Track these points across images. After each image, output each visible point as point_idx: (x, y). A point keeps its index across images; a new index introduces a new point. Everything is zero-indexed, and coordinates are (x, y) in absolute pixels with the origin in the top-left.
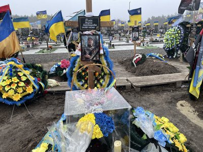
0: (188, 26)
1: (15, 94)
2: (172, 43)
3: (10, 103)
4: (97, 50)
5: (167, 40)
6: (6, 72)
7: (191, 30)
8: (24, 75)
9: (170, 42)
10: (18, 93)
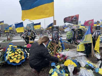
0: (75, 30)
1: (17, 60)
2: (70, 37)
3: (14, 64)
4: (58, 38)
5: (68, 36)
6: (10, 50)
7: (76, 32)
8: (19, 51)
9: (69, 36)
10: (18, 59)
